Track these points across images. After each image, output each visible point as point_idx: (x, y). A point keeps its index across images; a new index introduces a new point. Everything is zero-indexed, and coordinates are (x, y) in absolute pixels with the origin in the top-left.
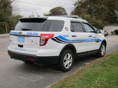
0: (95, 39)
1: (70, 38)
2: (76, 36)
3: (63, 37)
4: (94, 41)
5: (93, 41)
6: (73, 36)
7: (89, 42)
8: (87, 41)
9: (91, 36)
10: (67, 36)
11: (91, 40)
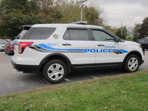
0: (113, 50)
2: (70, 45)
3: (48, 45)
4: (109, 52)
5: (107, 52)
6: (64, 45)
8: (93, 51)
9: (104, 46)
10: (53, 45)
11: (101, 50)
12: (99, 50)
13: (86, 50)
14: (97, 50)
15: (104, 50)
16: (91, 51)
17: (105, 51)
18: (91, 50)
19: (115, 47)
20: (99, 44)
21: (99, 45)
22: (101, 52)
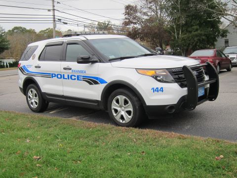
0: (83, 76)
1: (32, 69)
2: (40, 67)
4: (78, 79)
5: (75, 79)
6: (36, 67)
7: (64, 78)
8: (59, 76)
10: (29, 67)
11: (68, 76)
12: (66, 77)
13: (52, 74)
14: (64, 75)
15: (71, 76)
16: (58, 77)
17: (73, 77)
18: (58, 75)
19: (85, 72)
20: (66, 67)
21: (65, 69)
22: (69, 79)
